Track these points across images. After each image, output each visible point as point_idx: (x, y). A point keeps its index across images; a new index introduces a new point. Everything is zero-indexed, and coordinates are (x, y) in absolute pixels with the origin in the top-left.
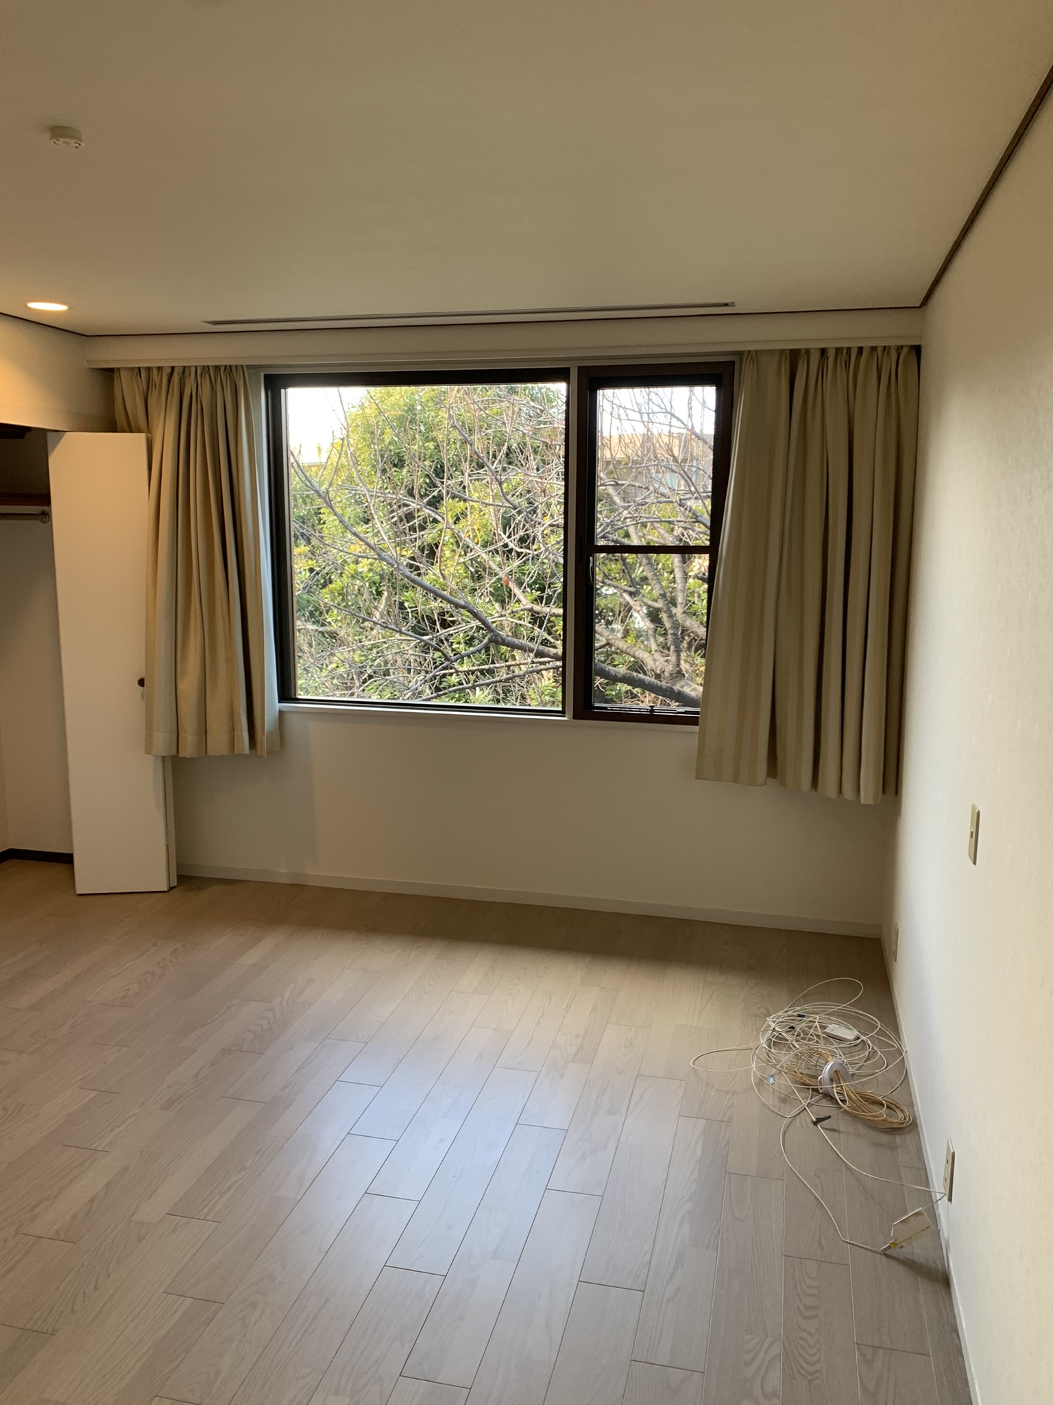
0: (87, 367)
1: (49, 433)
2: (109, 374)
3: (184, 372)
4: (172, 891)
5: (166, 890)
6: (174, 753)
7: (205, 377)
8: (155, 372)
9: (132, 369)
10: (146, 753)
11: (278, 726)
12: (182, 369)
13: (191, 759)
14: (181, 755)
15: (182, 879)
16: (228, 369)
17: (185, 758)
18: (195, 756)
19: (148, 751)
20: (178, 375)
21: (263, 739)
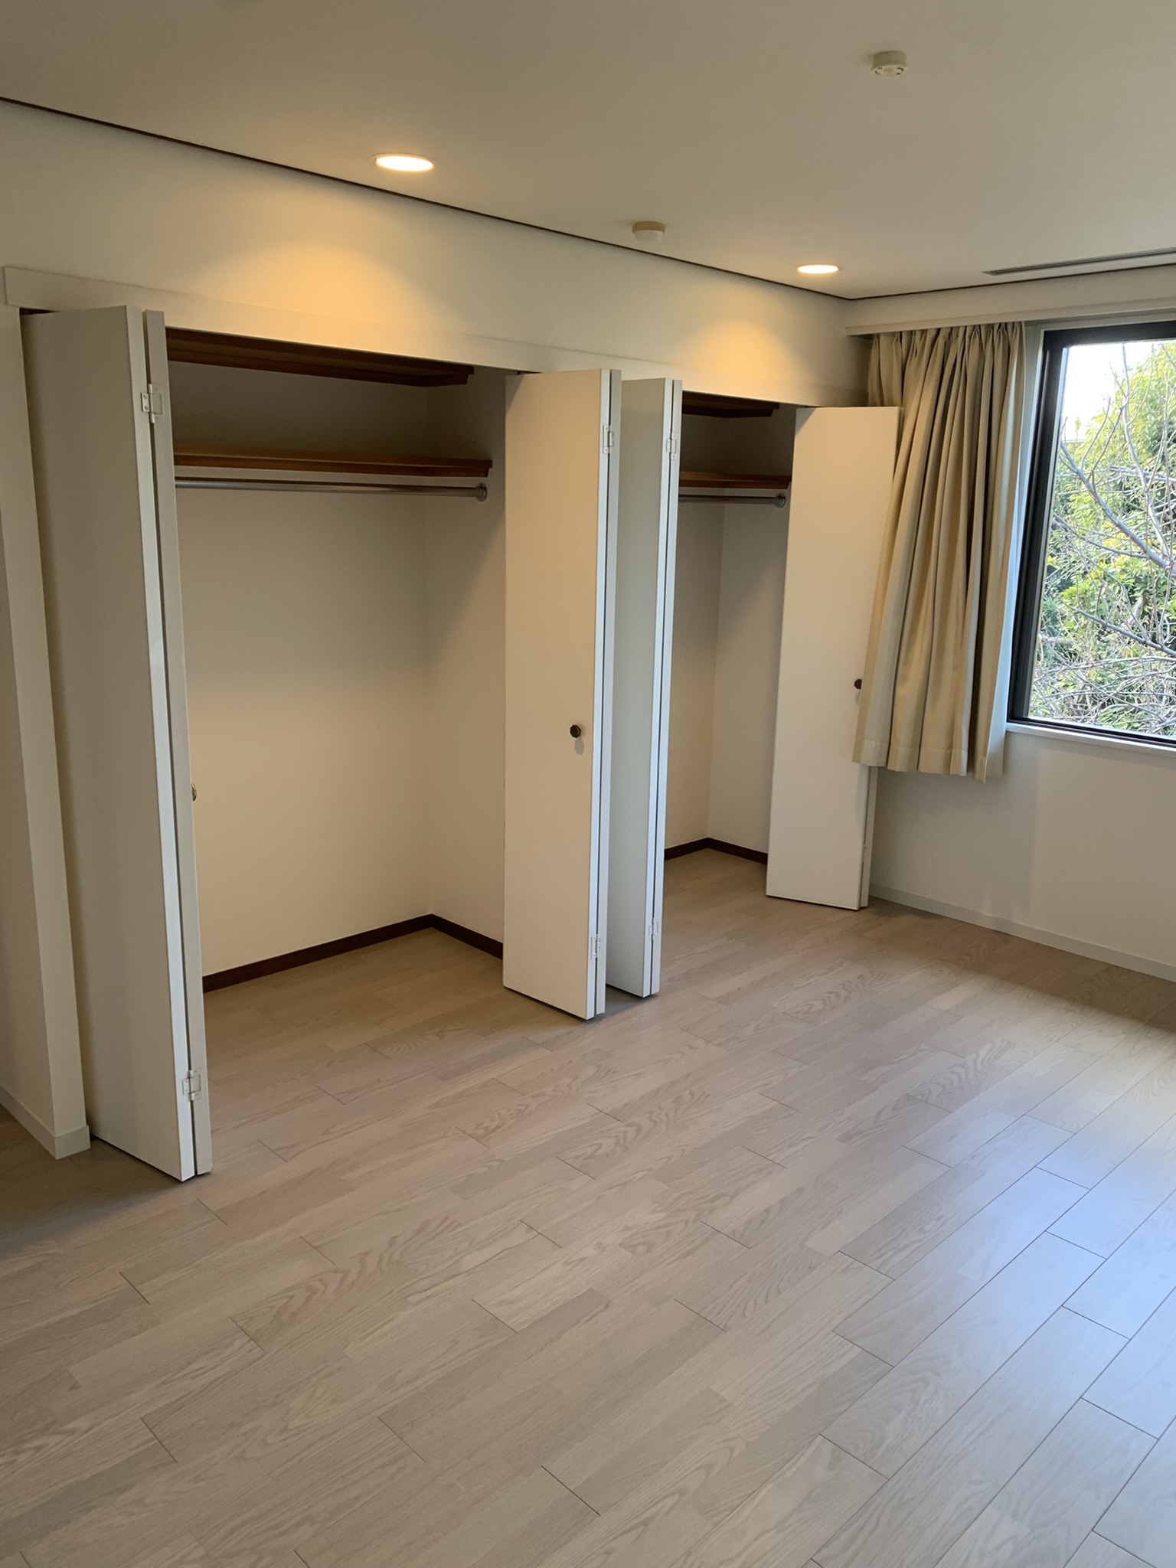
0: (845, 334)
1: (798, 410)
2: (866, 341)
3: (950, 334)
4: (862, 911)
5: (855, 909)
6: (883, 765)
7: (974, 338)
8: (918, 335)
9: (893, 334)
10: (853, 761)
11: (1002, 750)
12: (949, 330)
13: (899, 773)
14: (889, 768)
15: (872, 900)
16: (1004, 327)
17: (894, 771)
18: (905, 770)
19: (856, 758)
20: (944, 337)
21: (983, 761)
